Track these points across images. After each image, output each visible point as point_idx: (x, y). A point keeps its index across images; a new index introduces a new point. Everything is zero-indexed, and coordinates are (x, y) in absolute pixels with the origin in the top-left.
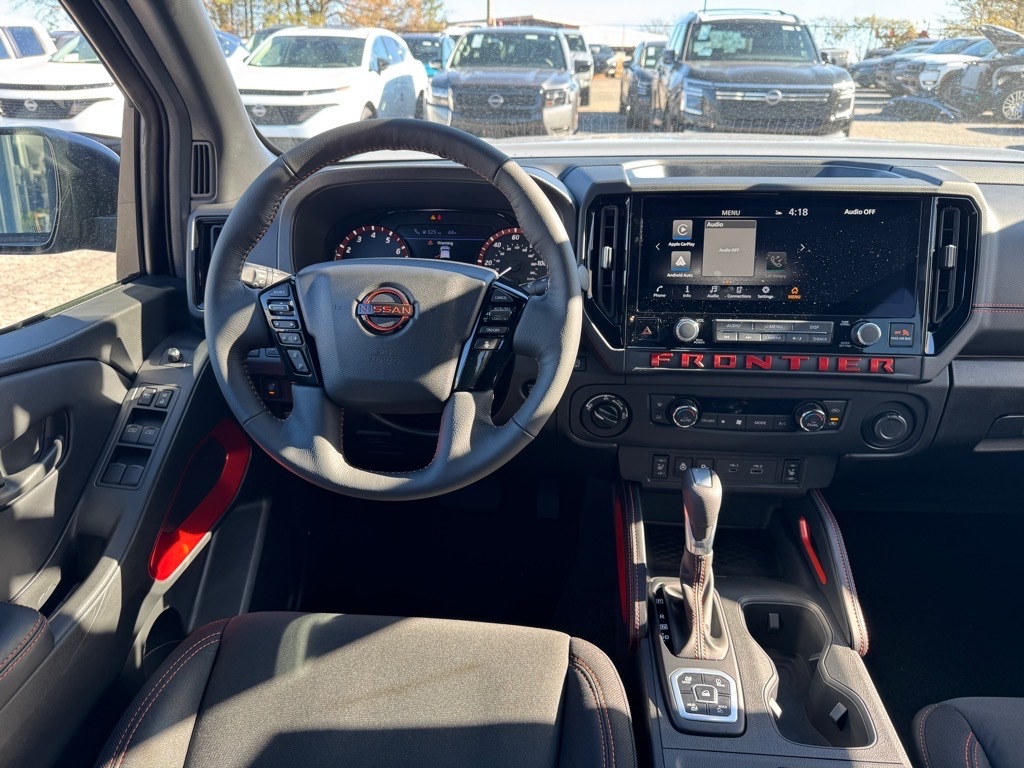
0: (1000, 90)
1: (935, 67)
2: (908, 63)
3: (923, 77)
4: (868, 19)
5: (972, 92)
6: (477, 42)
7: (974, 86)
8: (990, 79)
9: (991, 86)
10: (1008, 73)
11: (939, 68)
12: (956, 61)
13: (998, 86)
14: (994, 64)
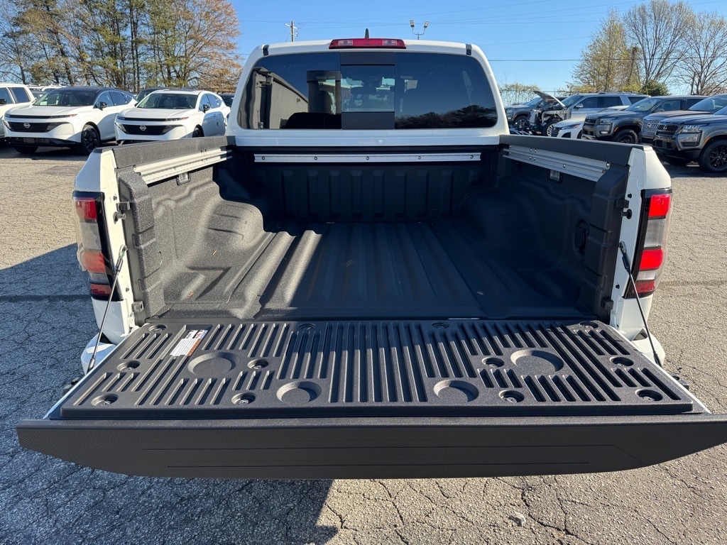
0: (545, 123)
5: (533, 125)
7: (534, 121)
8: (541, 118)
9: (541, 122)
10: (548, 115)
13: (545, 121)
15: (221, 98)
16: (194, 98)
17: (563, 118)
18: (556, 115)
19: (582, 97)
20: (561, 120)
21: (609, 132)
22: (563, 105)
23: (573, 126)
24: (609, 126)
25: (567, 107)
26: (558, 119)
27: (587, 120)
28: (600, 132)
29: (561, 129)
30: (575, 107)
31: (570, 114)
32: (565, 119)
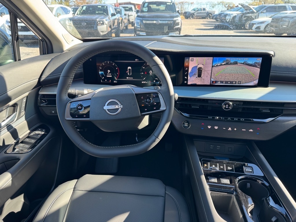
0: (245, 21)
1: (230, 15)
2: (224, 14)
3: (227, 17)
4: (221, 2)
5: (238, 22)
6: (84, 8)
7: (238, 20)
8: (242, 18)
9: (242, 20)
10: (246, 16)
11: (231, 15)
12: (235, 13)
13: (244, 20)
14: (243, 14)
17: (254, 18)
18: (251, 16)
19: (265, 6)
20: (254, 19)
21: (288, 26)
22: (255, 11)
23: (262, 23)
24: (287, 23)
25: (257, 12)
26: (252, 19)
27: (273, 19)
28: (282, 26)
29: (255, 24)
30: (261, 12)
31: (258, 16)
32: (255, 19)
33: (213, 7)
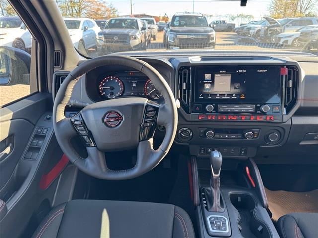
2: (247, 27)
6: (113, 22)
7: (263, 34)
9: (267, 34)
10: (272, 30)
11: (256, 29)
12: (259, 27)
13: (270, 33)
14: (268, 27)
15: (95, 23)
16: (79, 22)
18: (276, 30)
19: (291, 20)
20: (279, 33)
22: (280, 24)
23: (290, 36)
25: (283, 25)
27: (301, 33)
29: (282, 38)
30: (287, 26)
31: (284, 29)
32: (281, 32)
33: (232, 20)
